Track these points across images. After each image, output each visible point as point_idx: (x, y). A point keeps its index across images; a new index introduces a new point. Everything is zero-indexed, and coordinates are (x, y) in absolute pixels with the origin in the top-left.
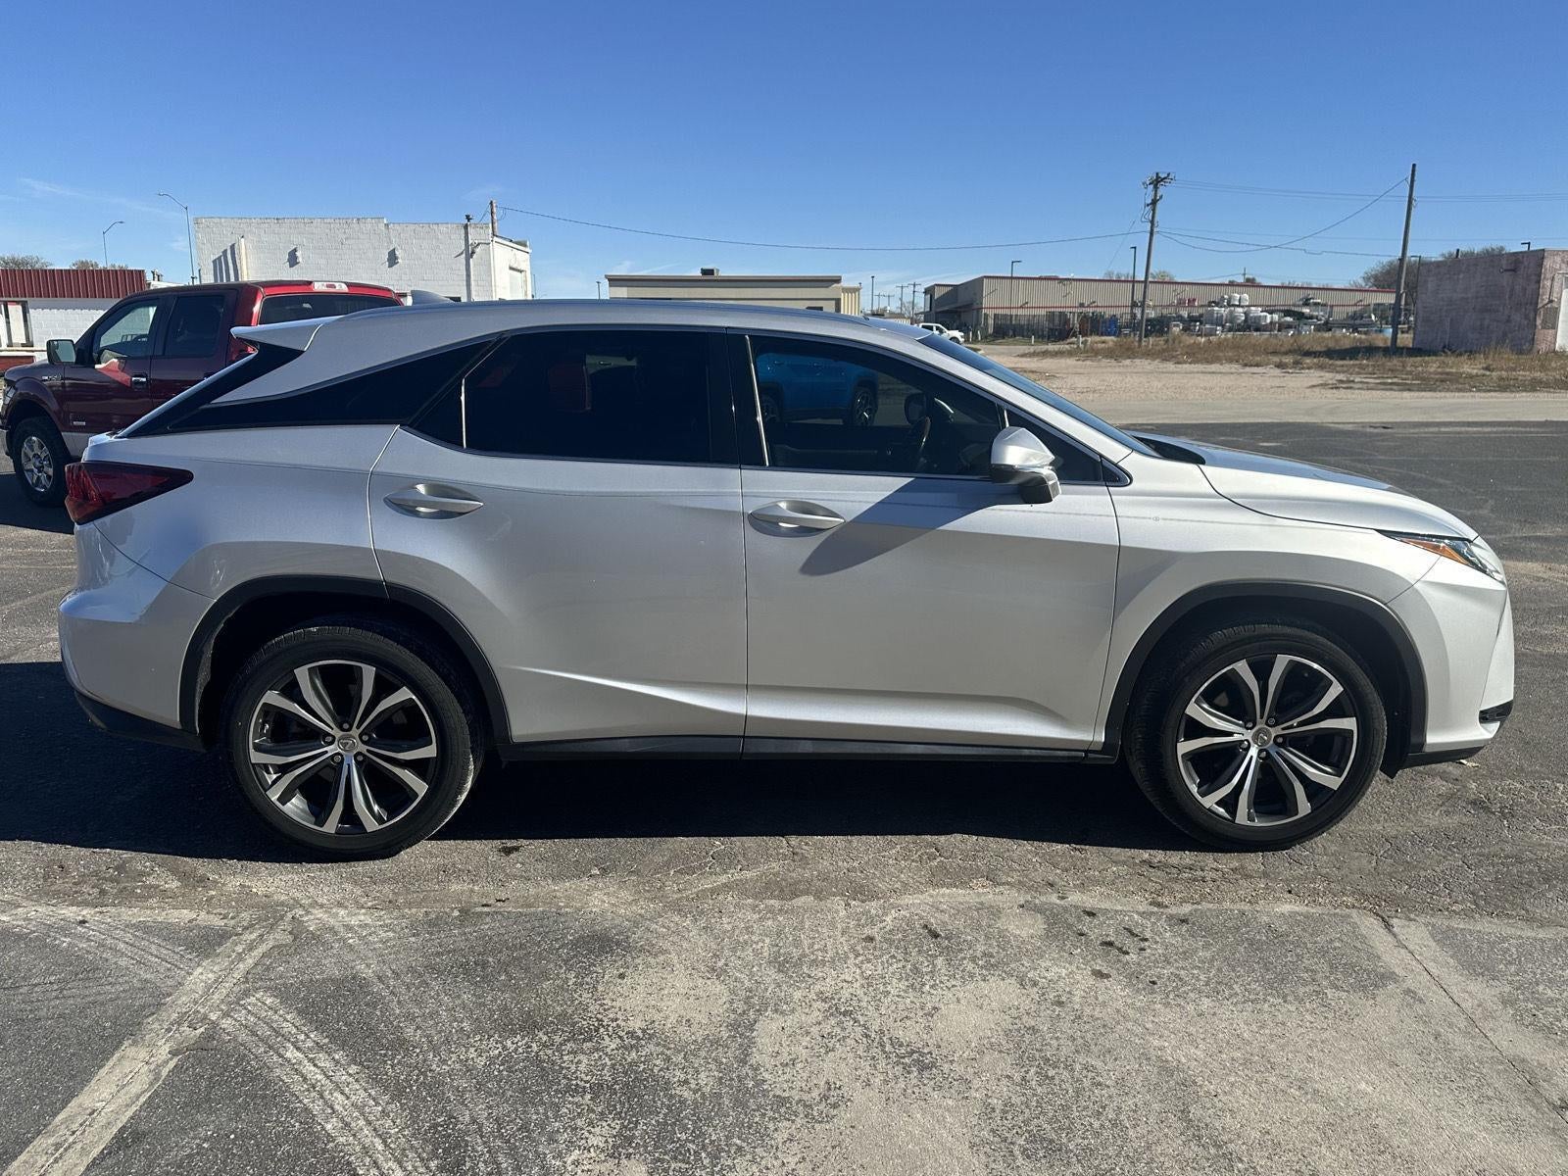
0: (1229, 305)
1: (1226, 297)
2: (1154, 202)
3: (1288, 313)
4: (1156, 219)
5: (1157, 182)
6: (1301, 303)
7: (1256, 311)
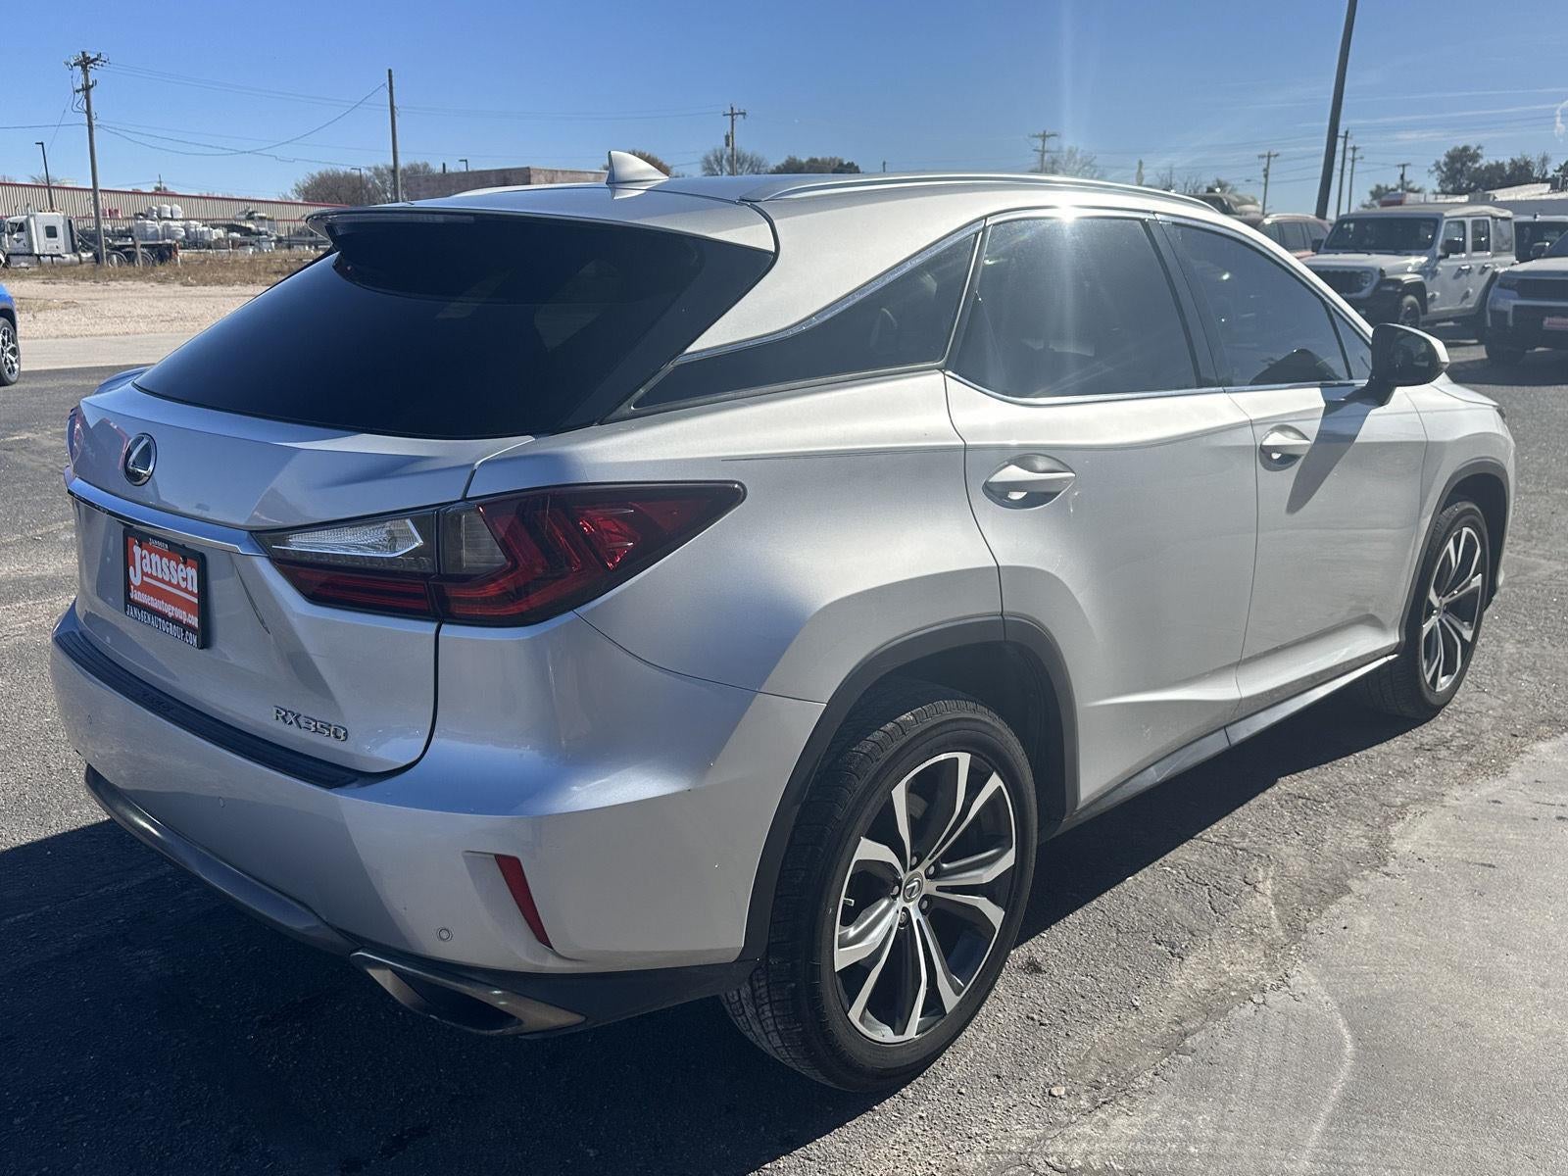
0: (161, 218)
1: (154, 208)
2: (87, 89)
3: (231, 228)
4: (93, 110)
5: (85, 63)
6: (244, 217)
7: (197, 226)
